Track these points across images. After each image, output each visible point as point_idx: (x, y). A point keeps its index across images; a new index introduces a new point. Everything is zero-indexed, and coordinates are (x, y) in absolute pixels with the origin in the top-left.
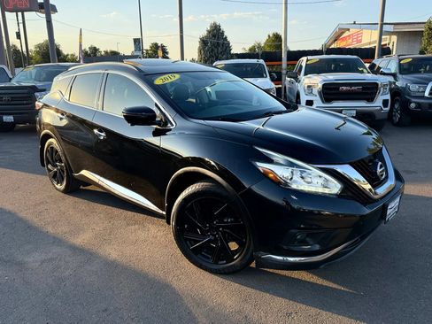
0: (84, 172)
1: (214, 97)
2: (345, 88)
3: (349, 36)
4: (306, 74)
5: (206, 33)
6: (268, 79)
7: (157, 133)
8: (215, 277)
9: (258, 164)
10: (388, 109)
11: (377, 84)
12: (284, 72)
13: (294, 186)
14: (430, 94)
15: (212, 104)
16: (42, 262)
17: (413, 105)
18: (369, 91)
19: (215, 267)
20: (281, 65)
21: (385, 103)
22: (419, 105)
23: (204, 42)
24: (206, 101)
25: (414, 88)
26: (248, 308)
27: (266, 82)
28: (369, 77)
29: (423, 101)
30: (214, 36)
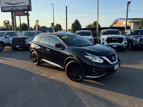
0: (43, 60)
1: (76, 41)
2: (113, 39)
3: (119, 22)
4: (102, 35)
5: (74, 22)
6: (92, 36)
7: (62, 49)
8: (75, 82)
9: (85, 56)
10: (126, 45)
11: (123, 38)
12: (97, 34)
13: (93, 61)
14: (139, 41)
15: (75, 43)
16: (35, 79)
17: (134, 44)
18: (120, 40)
19: (76, 80)
20: (96, 32)
21: (125, 43)
22: (136, 44)
23: (73, 25)
24: (74, 42)
25: (134, 39)
26: (82, 88)
27: (91, 37)
28: (121, 36)
29: (137, 43)
30: (76, 23)
